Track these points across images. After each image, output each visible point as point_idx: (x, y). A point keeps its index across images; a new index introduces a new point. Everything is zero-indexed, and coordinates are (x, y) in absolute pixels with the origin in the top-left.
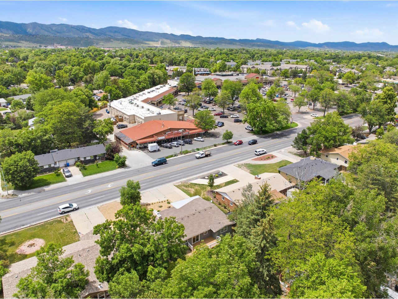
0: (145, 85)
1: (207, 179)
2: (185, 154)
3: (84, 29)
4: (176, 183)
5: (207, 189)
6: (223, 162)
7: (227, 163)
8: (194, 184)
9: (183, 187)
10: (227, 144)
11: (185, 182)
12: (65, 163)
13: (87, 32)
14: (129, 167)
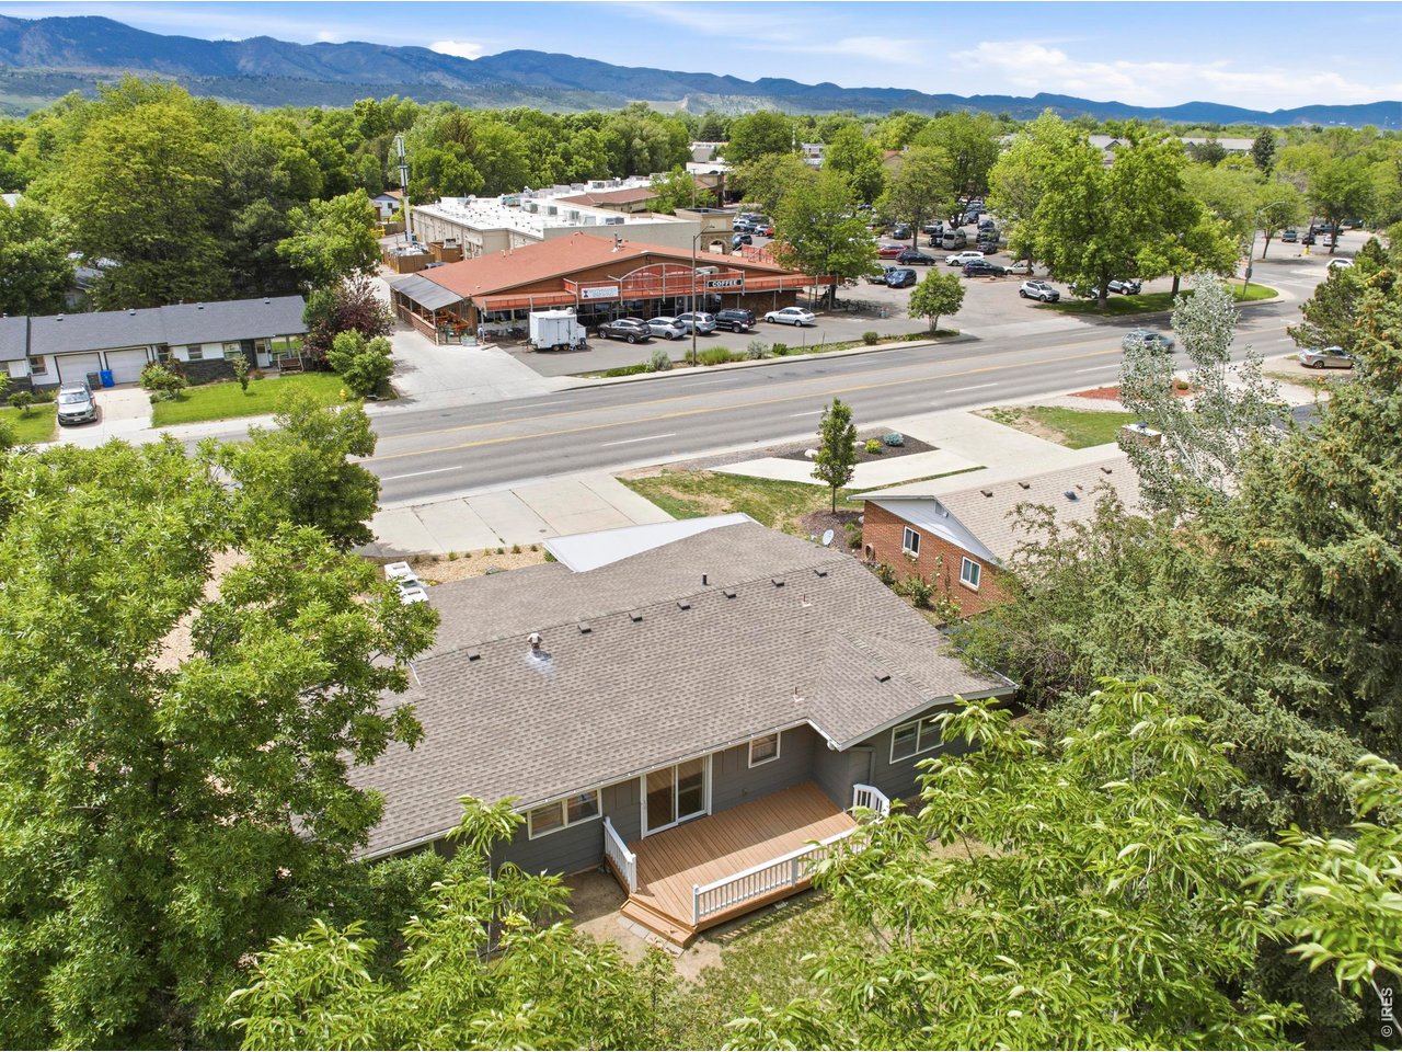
0: (591, 164)
1: (813, 459)
2: (711, 364)
3: (425, 59)
4: (635, 471)
5: (810, 504)
6: (910, 397)
7: (934, 403)
8: (737, 477)
9: (667, 489)
10: (929, 338)
11: (685, 468)
12: (94, 368)
13: (435, 70)
14: (406, 400)
